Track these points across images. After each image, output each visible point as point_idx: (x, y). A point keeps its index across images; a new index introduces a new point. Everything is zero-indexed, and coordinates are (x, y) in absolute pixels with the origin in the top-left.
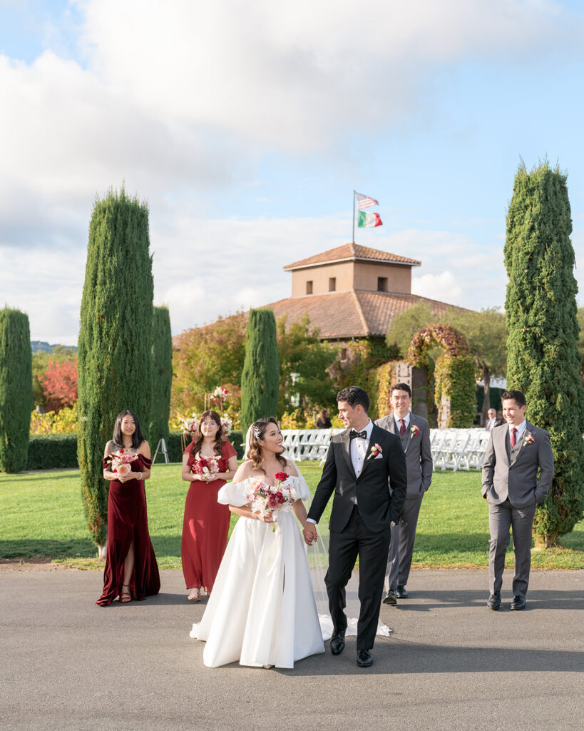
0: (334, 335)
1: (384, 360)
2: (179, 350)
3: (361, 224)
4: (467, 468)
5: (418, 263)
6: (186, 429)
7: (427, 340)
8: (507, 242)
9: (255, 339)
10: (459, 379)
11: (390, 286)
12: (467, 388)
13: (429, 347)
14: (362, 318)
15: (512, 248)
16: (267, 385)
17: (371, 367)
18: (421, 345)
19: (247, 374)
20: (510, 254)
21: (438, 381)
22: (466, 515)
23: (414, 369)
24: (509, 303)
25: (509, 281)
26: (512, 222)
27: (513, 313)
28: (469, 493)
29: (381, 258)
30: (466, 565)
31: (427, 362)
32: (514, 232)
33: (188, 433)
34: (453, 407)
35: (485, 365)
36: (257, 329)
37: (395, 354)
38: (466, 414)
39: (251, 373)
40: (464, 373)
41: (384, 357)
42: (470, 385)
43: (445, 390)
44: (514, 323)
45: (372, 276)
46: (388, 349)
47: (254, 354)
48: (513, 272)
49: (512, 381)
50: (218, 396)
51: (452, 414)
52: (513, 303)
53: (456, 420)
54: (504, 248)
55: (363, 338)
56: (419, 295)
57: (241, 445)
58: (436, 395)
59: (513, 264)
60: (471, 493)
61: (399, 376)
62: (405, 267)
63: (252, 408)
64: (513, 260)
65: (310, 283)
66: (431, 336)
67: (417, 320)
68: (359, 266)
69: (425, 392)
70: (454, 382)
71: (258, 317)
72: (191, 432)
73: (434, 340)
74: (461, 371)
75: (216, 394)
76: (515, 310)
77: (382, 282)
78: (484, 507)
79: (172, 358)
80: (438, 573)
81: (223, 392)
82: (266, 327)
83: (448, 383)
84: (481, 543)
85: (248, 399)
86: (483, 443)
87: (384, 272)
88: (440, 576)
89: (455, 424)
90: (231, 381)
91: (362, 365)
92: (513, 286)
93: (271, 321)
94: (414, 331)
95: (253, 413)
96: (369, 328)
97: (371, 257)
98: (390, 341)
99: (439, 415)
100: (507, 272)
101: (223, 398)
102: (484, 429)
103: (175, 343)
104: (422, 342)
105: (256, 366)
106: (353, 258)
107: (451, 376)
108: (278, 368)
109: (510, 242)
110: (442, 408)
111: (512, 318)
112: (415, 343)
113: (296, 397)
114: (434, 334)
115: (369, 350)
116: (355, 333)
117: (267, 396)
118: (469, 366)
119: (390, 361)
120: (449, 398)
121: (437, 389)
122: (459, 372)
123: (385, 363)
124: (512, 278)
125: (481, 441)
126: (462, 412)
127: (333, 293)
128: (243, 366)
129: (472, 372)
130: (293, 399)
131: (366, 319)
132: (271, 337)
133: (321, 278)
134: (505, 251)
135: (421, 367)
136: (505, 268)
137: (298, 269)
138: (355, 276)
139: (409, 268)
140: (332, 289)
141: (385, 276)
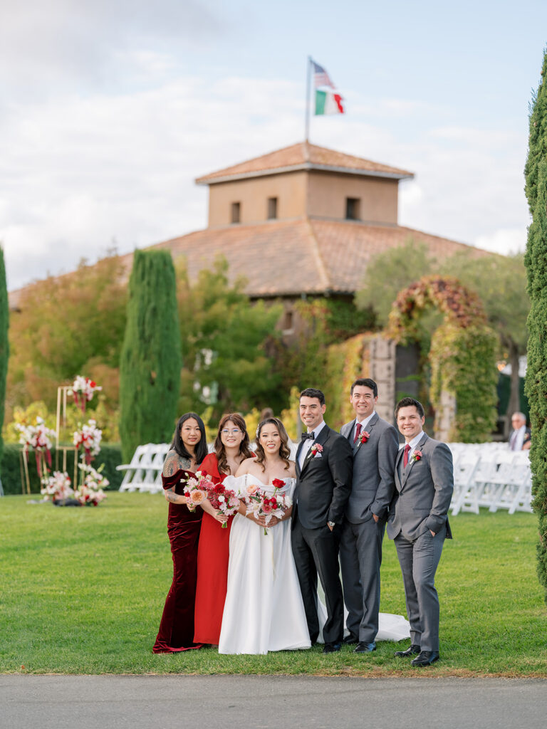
0: (273, 290)
1: (351, 331)
2: (18, 311)
3: (320, 110)
4: (475, 509)
5: (411, 176)
6: (28, 443)
7: (420, 301)
8: (530, 158)
9: (143, 298)
10: (469, 364)
11: (365, 211)
12: (483, 379)
13: (422, 311)
14: (319, 263)
15: (537, 168)
16: (162, 372)
17: (332, 343)
18: (411, 308)
19: (129, 354)
20: (536, 176)
21: (435, 366)
22: (464, 589)
23: (398, 347)
24: (532, 256)
25: (532, 221)
26: (539, 125)
27: (537, 274)
28: (473, 552)
29: (352, 167)
30: (455, 671)
31: (418, 335)
32: (541, 142)
33: (31, 449)
34: (460, 408)
35: (513, 342)
36: (145, 282)
37: (370, 323)
38: (480, 420)
39: (135, 352)
40: (478, 354)
41: (352, 326)
42: (487, 374)
43: (446, 381)
44: (539, 289)
45: (337, 195)
46: (360, 314)
47: (142, 322)
48: (538, 208)
49: (534, 381)
50: (80, 392)
51: (457, 420)
52: (537, 256)
53: (465, 428)
54: (524, 168)
55: (319, 295)
57: (119, 468)
58: (433, 390)
59: (539, 193)
60: (476, 552)
61: (375, 358)
62: (389, 181)
63: (138, 409)
64: (539, 187)
65: (237, 206)
66: (426, 294)
67: (405, 268)
68: (316, 179)
69: (415, 384)
70: (462, 370)
71: (147, 264)
72: (35, 448)
73: (430, 302)
74: (473, 352)
75: (76, 388)
76: (540, 267)
77: (352, 206)
78: (493, 575)
79: (8, 327)
80: (411, 683)
81: (89, 385)
82: (161, 279)
83: (452, 371)
84: (484, 635)
85: (131, 394)
86: (501, 468)
87: (355, 189)
88: (413, 688)
89: (462, 435)
90: (106, 362)
91: (317, 340)
92: (538, 229)
93: (168, 269)
94: (401, 286)
95: (139, 416)
96: (331, 279)
97: (334, 165)
98: (361, 302)
99: (437, 422)
100: (529, 206)
101: (87, 395)
102: (506, 445)
103: (13, 301)
104: (412, 304)
105: (144, 339)
106: (306, 166)
107: (457, 360)
108: (178, 345)
109: (535, 158)
110: (442, 411)
111: (536, 281)
112: (400, 305)
113: (211, 388)
114: (431, 292)
115: (330, 316)
116: (307, 288)
117: (161, 389)
118: (486, 343)
119: (361, 333)
120: (453, 394)
121: (434, 379)
122: (470, 353)
123: (353, 335)
124: (537, 216)
125: (499, 466)
126: (475, 417)
127: (273, 222)
128: (122, 339)
129: (490, 352)
130: (206, 391)
131: (326, 266)
132: (168, 294)
133: (254, 199)
134: (527, 172)
135: (409, 344)
136: (526, 200)
137: (215, 184)
138: (309, 195)
139: (395, 181)
140: (272, 215)
141: (357, 196)
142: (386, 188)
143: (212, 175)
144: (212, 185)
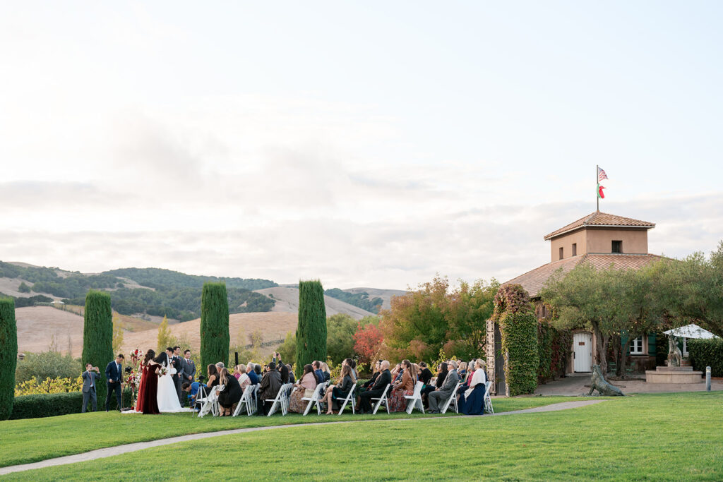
5: (652, 226)
11: (626, 247)
23: (495, 324)
29: (614, 223)
34: (512, 358)
38: (525, 364)
40: (521, 327)
43: (504, 343)
45: (606, 242)
51: (509, 363)
56: (654, 254)
62: (641, 230)
65: (561, 250)
68: (591, 232)
70: (510, 336)
77: (617, 246)
83: (505, 336)
87: (618, 236)
106: (585, 225)
107: (506, 330)
110: (506, 359)
120: (507, 349)
122: (516, 326)
126: (522, 362)
127: (574, 257)
133: (566, 243)
137: (554, 238)
138: (588, 241)
139: (645, 230)
140: (575, 254)
141: (619, 239)
142: (638, 235)
144: (553, 239)
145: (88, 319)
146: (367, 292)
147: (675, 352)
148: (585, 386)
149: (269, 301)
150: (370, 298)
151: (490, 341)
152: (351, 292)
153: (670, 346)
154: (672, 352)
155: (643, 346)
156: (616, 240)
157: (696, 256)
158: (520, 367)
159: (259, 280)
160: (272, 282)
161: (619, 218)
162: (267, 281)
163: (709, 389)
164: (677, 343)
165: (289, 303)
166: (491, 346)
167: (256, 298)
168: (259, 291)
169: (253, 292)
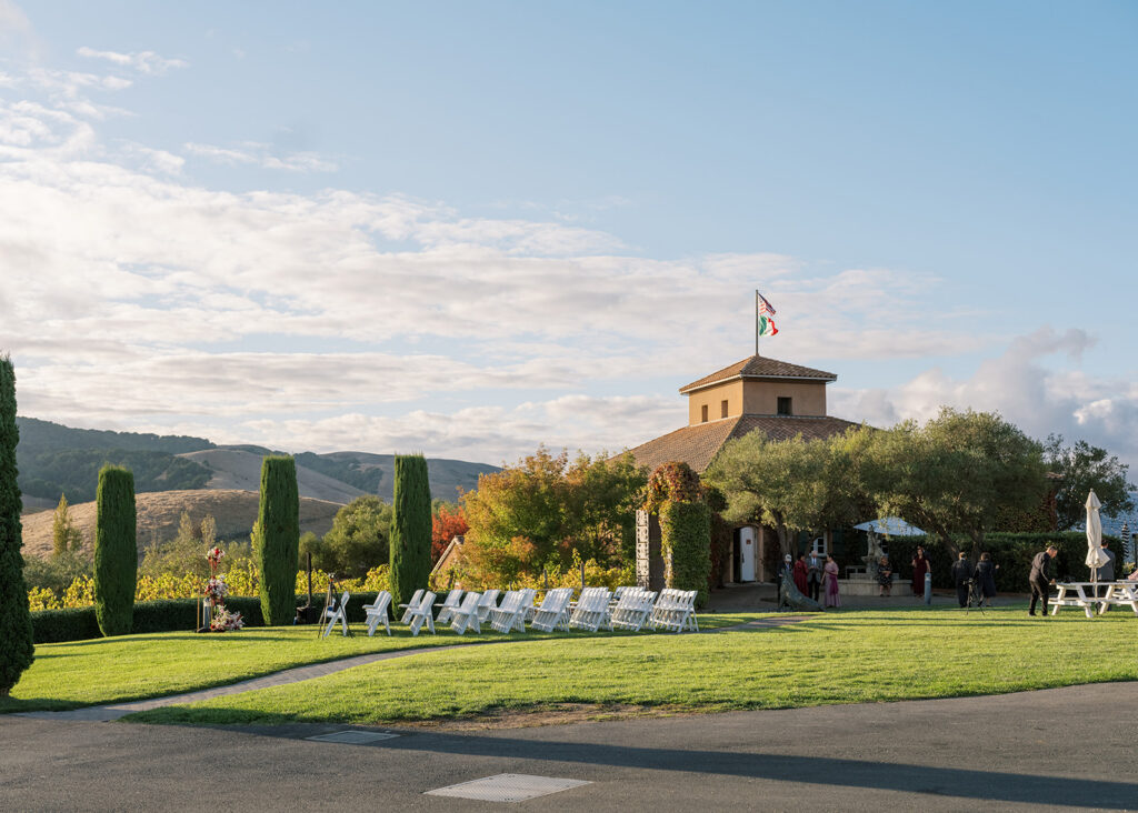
10: (681, 527)
11: (796, 407)
12: (695, 538)
23: (651, 515)
34: (676, 561)
36: (400, 478)
40: (689, 520)
43: (666, 541)
45: (769, 396)
51: (674, 569)
56: (837, 417)
58: (663, 547)
62: (817, 381)
65: (705, 408)
68: (749, 385)
70: (675, 532)
73: (664, 482)
74: (686, 518)
77: (784, 403)
83: (668, 532)
87: (786, 391)
97: (765, 373)
99: (666, 570)
104: (658, 483)
106: (742, 375)
110: (668, 563)
117: (411, 553)
118: (697, 511)
120: (671, 550)
121: (663, 540)
122: (683, 519)
126: (690, 567)
137: (692, 391)
138: (745, 398)
139: (823, 383)
140: (725, 414)
141: (788, 396)
142: (814, 388)
143: (692, 385)
144: (691, 393)
145: (104, 506)
146: (359, 459)
147: (876, 554)
148: (762, 600)
149: (202, 471)
150: (363, 468)
151: (642, 539)
152: (331, 458)
153: (870, 544)
154: (873, 554)
155: (825, 546)
156: (782, 396)
157: (906, 424)
158: (687, 573)
159: (184, 437)
160: (207, 441)
161: (786, 365)
162: (199, 439)
163: (929, 602)
164: (879, 541)
165: (234, 474)
166: (643, 545)
167: (182, 466)
168: (186, 455)
169: (177, 456)
